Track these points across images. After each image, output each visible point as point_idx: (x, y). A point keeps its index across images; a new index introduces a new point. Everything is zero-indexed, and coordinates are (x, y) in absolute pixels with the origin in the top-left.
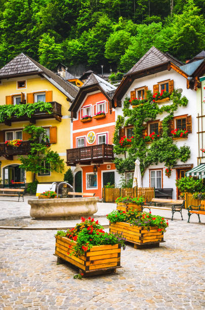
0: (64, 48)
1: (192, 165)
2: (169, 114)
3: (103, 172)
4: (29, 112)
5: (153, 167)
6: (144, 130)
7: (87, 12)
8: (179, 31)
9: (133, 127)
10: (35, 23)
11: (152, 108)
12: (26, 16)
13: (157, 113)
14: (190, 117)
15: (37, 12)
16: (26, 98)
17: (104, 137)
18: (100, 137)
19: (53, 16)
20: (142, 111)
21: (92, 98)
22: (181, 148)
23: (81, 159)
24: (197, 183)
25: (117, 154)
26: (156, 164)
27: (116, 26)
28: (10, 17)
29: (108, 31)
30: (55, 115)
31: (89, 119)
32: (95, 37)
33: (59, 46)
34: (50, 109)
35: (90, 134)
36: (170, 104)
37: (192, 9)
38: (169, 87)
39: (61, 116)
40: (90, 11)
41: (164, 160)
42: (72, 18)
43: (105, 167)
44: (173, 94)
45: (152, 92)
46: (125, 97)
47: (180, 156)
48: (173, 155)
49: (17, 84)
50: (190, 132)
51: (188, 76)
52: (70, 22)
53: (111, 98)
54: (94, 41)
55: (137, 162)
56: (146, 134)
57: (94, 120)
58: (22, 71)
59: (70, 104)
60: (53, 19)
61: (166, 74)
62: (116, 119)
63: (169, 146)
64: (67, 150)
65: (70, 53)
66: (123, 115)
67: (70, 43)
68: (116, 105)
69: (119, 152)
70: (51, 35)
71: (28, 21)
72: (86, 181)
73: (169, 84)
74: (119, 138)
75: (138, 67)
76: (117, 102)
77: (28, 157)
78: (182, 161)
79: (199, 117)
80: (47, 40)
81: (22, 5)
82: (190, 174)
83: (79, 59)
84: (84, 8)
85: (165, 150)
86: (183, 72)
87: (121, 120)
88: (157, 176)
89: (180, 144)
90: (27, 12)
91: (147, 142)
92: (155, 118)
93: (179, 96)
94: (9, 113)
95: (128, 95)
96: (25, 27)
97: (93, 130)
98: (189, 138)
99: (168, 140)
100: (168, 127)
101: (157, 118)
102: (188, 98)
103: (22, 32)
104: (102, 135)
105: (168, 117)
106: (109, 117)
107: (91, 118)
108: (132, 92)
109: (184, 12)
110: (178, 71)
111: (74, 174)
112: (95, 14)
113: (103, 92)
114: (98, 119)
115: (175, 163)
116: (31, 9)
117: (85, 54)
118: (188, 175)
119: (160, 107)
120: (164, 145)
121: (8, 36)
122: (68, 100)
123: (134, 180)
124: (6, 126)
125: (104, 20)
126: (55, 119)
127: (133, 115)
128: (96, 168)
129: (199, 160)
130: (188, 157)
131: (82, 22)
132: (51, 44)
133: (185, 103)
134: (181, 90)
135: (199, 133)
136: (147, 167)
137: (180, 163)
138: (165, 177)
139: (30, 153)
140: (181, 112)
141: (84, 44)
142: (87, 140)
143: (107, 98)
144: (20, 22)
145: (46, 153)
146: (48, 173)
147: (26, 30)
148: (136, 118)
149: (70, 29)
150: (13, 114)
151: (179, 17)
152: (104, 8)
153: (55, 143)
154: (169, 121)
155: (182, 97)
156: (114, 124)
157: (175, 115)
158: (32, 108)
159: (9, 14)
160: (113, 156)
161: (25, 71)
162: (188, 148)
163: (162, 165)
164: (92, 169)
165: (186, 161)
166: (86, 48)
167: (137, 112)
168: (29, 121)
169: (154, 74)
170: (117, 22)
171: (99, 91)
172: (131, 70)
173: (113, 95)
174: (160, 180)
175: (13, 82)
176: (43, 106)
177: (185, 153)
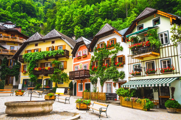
0: (84, 31)
1: (126, 81)
2: (114, 55)
3: (85, 83)
4: (54, 54)
5: (108, 81)
6: (103, 62)
7: (93, 17)
8: (129, 23)
9: (98, 61)
10: (73, 22)
11: (106, 52)
12: (70, 20)
13: (109, 54)
14: (124, 56)
15: (74, 18)
16: (54, 48)
17: (86, 66)
18: (84, 66)
19: (80, 19)
20: (102, 53)
21: (81, 48)
22: (120, 72)
23: (75, 77)
24: (126, 91)
25: (91, 74)
26: (109, 80)
27: (104, 22)
28: (65, 20)
29: (101, 24)
30: (65, 56)
31: (80, 57)
32: (96, 26)
33: (82, 30)
34: (63, 53)
35: (80, 64)
36: (115, 50)
37: (134, 15)
38: (114, 42)
39: (69, 56)
40: (94, 17)
41: (112, 78)
42: (87, 20)
43: (86, 81)
44: (116, 44)
45: (107, 44)
46: (95, 47)
47: (120, 76)
48: (116, 76)
49: (51, 42)
50: (124, 64)
51: (122, 36)
52: (87, 21)
53: (88, 47)
54: (96, 28)
55: (99, 79)
56: (104, 65)
57: (82, 58)
58: (53, 37)
59: (72, 50)
60: (80, 20)
61: (113, 35)
62: (91, 57)
63: (114, 71)
64: (70, 72)
65: (86, 33)
66: (94, 56)
67: (86, 29)
68: (90, 51)
69: (92, 73)
70: (79, 26)
71: (71, 21)
72: (78, 88)
73: (114, 40)
74: (92, 66)
75: (100, 33)
76: (91, 49)
77: (53, 75)
78: (121, 79)
79: (128, 56)
80: (77, 28)
81: (69, 16)
82: (123, 86)
83: (90, 35)
84: (92, 16)
85: (112, 73)
86: (120, 34)
87: (93, 58)
88: (110, 86)
89: (120, 70)
90: (71, 18)
91: (104, 69)
92: (108, 56)
93: (119, 46)
94: (46, 55)
95: (96, 46)
96: (70, 24)
97: (82, 63)
98: (124, 67)
99: (114, 68)
100: (114, 61)
101: (109, 57)
102: (123, 47)
103: (68, 25)
104: (85, 65)
105: (114, 56)
106: (88, 56)
107: (81, 57)
108: (98, 44)
109: (131, 16)
110: (117, 34)
111: (74, 84)
112: (97, 18)
113: (85, 45)
114: (84, 57)
115: (118, 80)
116: (72, 17)
117: (92, 33)
118: (122, 87)
119: (110, 51)
120: (112, 70)
121: (63, 27)
122: (72, 49)
123: (97, 88)
124: (45, 61)
125: (99, 20)
126: (65, 58)
127: (98, 56)
128: (82, 81)
129: (129, 78)
130: (124, 77)
131: (91, 21)
132: (79, 30)
133: (122, 49)
134: (120, 43)
135: (129, 64)
136: (105, 81)
137: (120, 80)
138: (113, 87)
139: (54, 73)
140: (120, 54)
141: (92, 29)
142: (79, 67)
143: (87, 47)
144: (68, 22)
145: (61, 73)
146: (62, 83)
147: (70, 25)
148: (99, 57)
149: (86, 24)
150: (47, 55)
151: (129, 18)
152: (100, 16)
153: (66, 69)
154: (115, 58)
155: (120, 46)
156: (90, 60)
157: (117, 55)
158: (55, 52)
159: (64, 19)
160: (89, 75)
161: (54, 36)
162: (124, 72)
163: (111, 81)
164: (80, 82)
165: (123, 79)
166: (92, 31)
167: (100, 54)
168: (54, 59)
169: (107, 35)
170: (105, 21)
171: (84, 45)
172: (97, 34)
173: (89, 46)
174: (111, 89)
175: (49, 41)
176: (60, 52)
177: (122, 75)
